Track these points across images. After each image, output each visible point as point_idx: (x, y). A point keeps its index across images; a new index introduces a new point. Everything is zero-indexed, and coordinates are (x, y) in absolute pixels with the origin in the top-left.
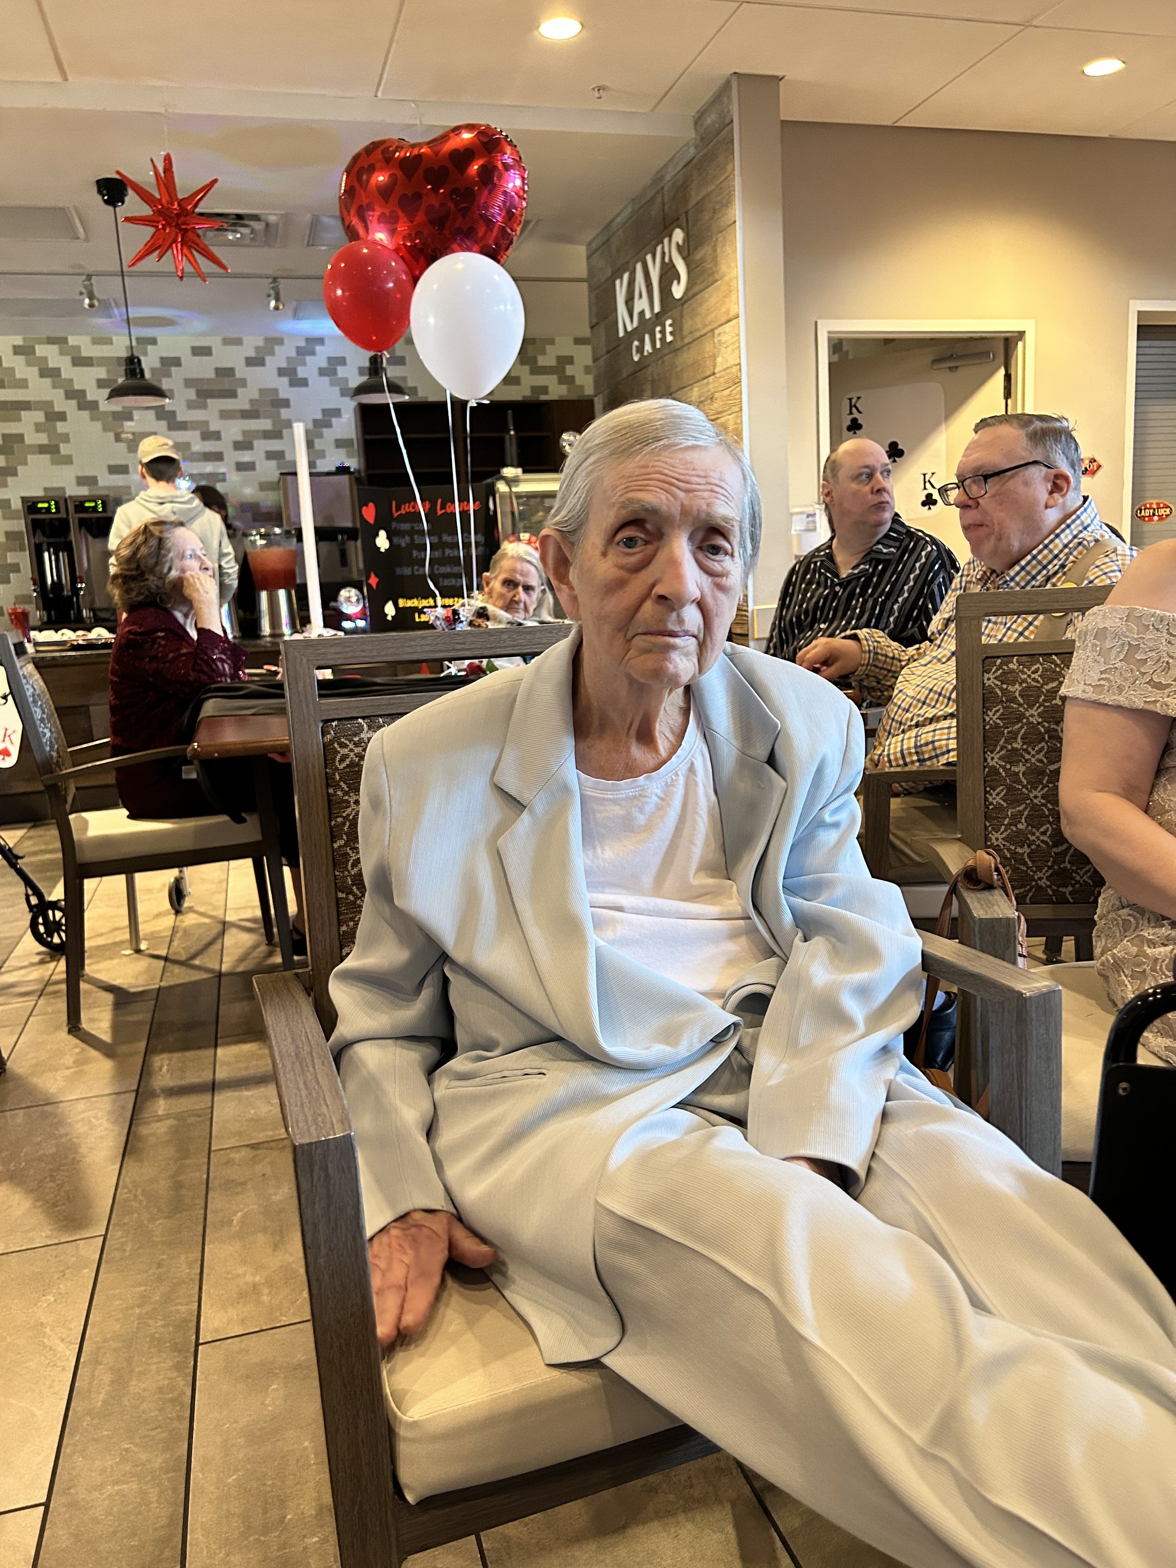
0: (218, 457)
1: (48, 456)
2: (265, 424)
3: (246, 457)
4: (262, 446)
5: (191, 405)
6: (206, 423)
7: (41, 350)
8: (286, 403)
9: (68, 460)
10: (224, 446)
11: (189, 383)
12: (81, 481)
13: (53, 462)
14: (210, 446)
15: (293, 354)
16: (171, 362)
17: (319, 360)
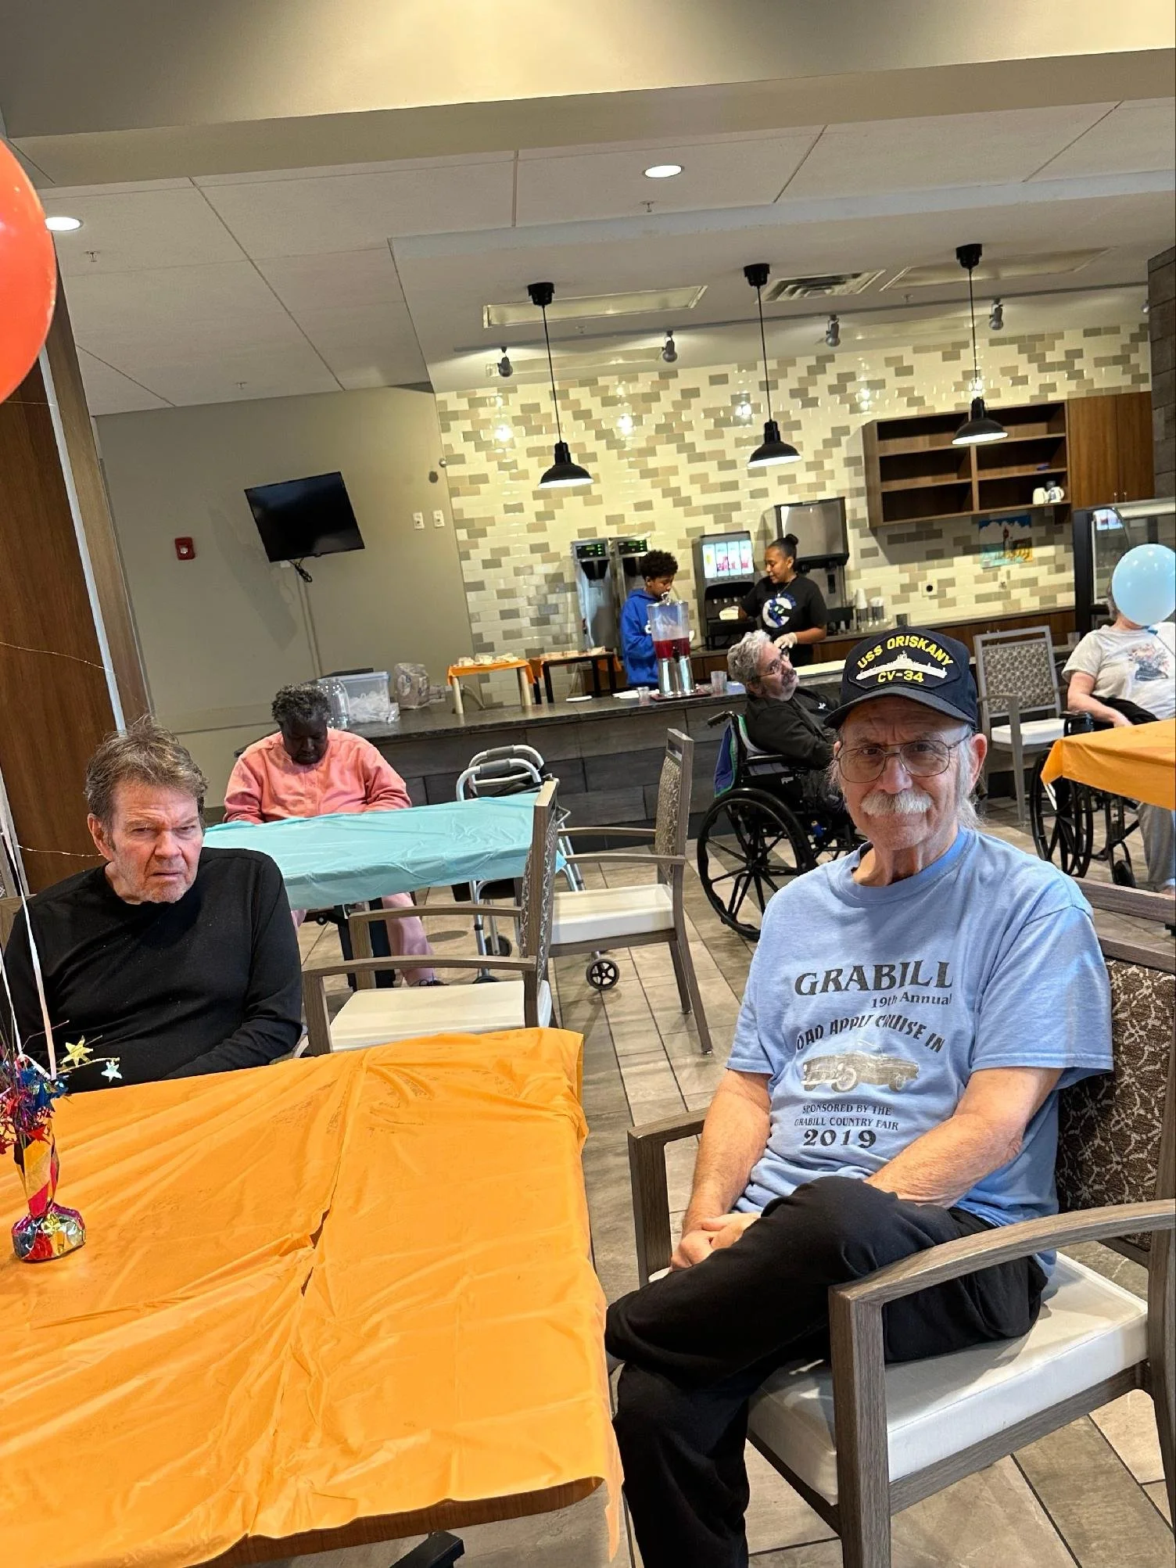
0: (733, 486)
1: (581, 498)
3: (758, 483)
5: (709, 435)
6: (723, 452)
7: (575, 393)
8: (797, 425)
9: (599, 500)
11: (708, 413)
12: (611, 520)
13: (586, 503)
14: (728, 476)
15: (805, 374)
16: (691, 393)
17: (829, 378)
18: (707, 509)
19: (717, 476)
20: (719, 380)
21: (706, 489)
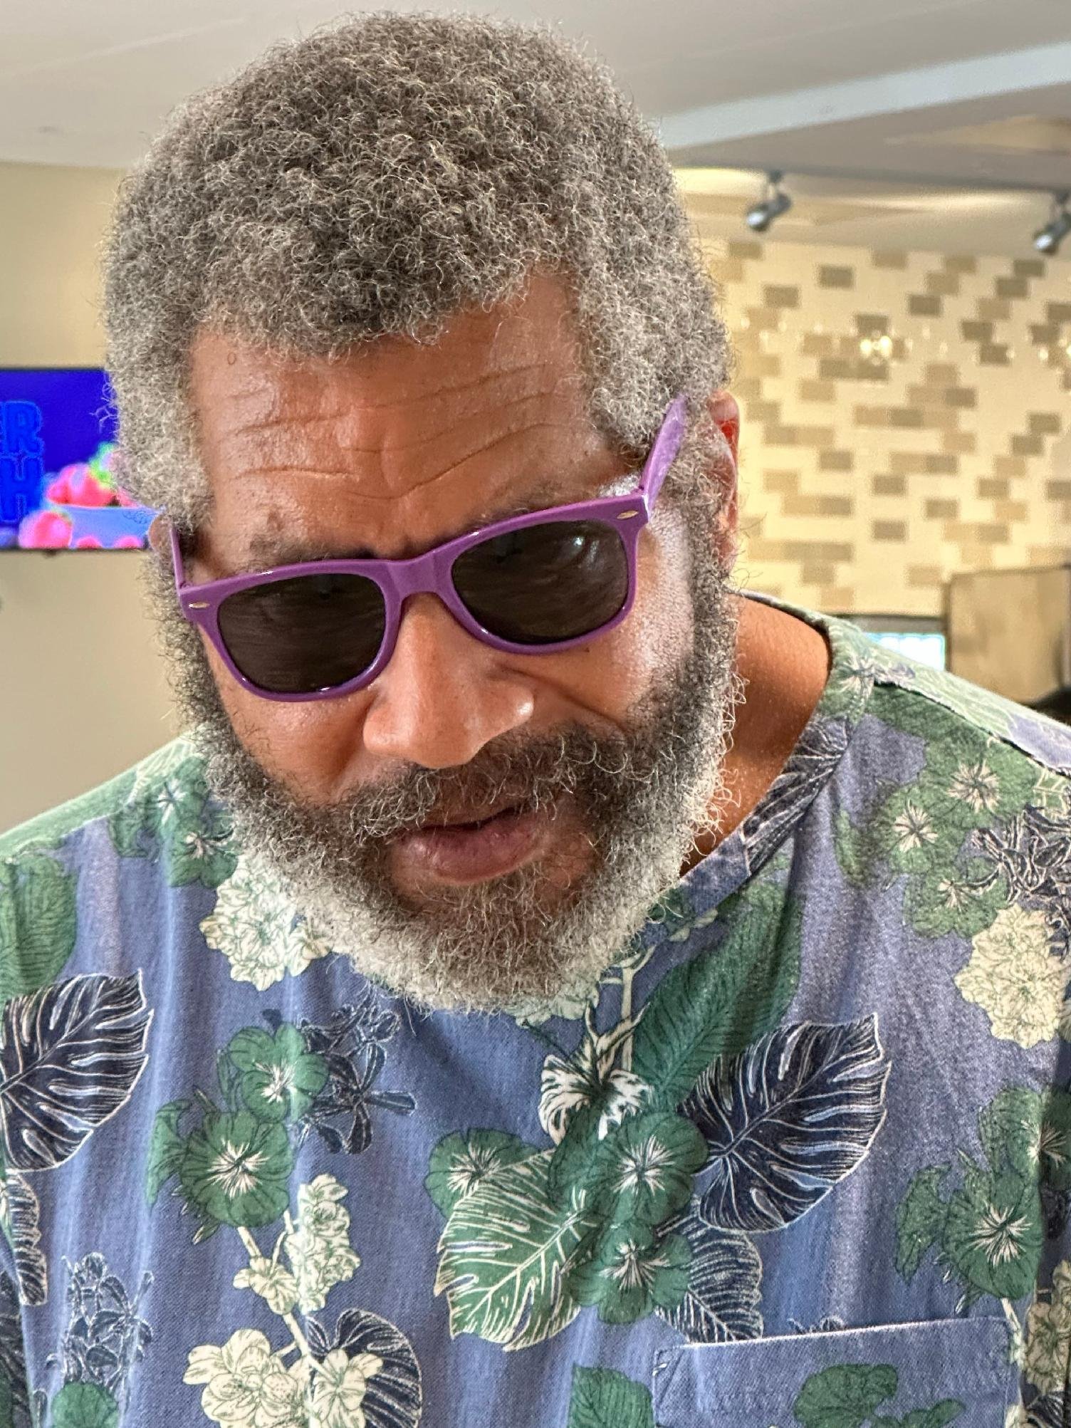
0: (839, 507)
2: (928, 441)
3: (889, 508)
4: (922, 486)
5: (810, 392)
6: (830, 432)
8: (965, 398)
10: (854, 484)
11: (813, 344)
14: (834, 484)
15: (989, 292)
16: (782, 297)
17: (1030, 310)
18: (793, 550)
19: (816, 483)
20: (836, 278)
21: (796, 506)
